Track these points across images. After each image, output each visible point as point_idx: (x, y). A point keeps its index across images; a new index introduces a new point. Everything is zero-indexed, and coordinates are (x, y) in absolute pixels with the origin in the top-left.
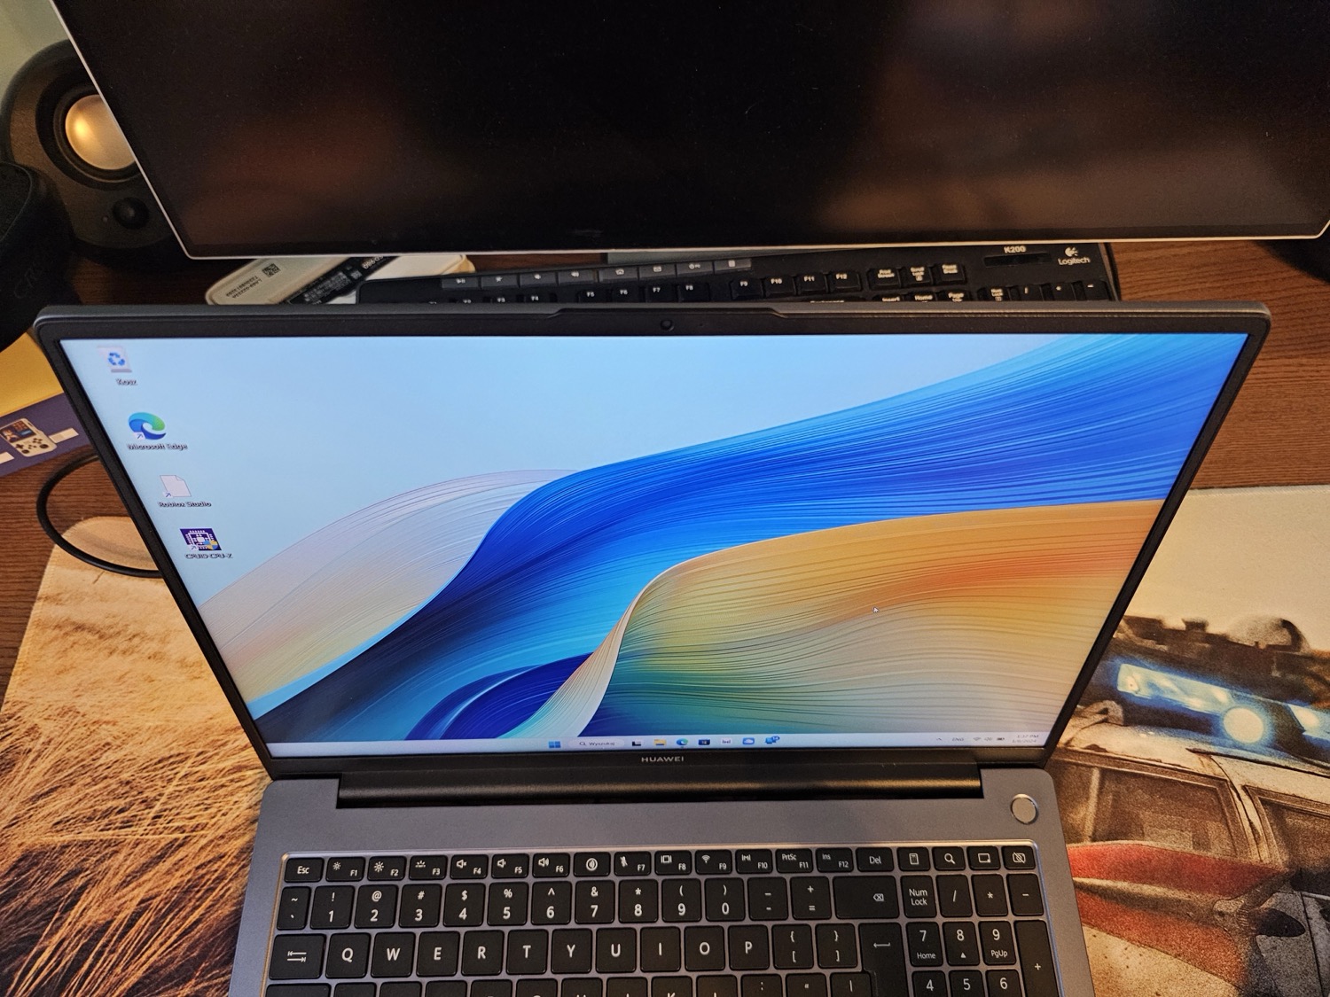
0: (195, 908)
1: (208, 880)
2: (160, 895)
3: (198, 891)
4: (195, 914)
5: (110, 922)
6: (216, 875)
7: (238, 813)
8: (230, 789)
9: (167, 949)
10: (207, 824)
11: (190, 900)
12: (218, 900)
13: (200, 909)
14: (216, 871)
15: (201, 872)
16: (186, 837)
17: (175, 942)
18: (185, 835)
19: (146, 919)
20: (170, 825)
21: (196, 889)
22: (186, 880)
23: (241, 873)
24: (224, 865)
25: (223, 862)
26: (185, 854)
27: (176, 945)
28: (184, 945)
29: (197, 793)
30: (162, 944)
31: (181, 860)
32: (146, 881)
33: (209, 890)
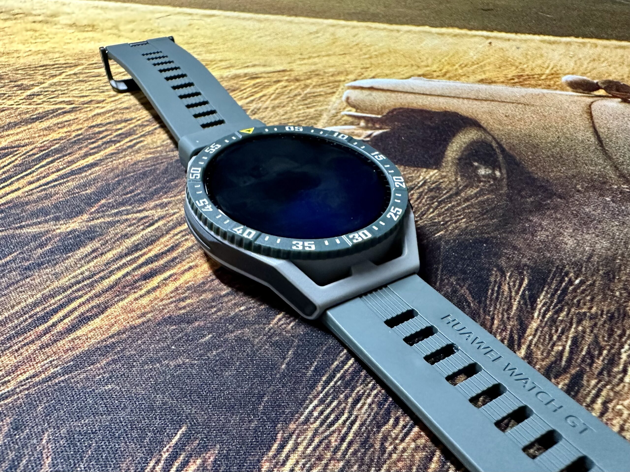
0: (86, 155)
2: (34, 144)
3: (93, 143)
4: (87, 160)
6: (120, 132)
9: (40, 186)
10: (104, 101)
11: (80, 149)
12: (125, 150)
13: (96, 155)
14: (120, 129)
15: (97, 130)
16: (73, 108)
17: (56, 180)
19: (10, 160)
20: (53, 100)
21: (89, 141)
22: (74, 134)
25: (130, 124)
26: (71, 118)
27: (56, 183)
28: (70, 183)
29: (89, 83)
31: (67, 121)
32: (12, 134)
33: (108, 142)
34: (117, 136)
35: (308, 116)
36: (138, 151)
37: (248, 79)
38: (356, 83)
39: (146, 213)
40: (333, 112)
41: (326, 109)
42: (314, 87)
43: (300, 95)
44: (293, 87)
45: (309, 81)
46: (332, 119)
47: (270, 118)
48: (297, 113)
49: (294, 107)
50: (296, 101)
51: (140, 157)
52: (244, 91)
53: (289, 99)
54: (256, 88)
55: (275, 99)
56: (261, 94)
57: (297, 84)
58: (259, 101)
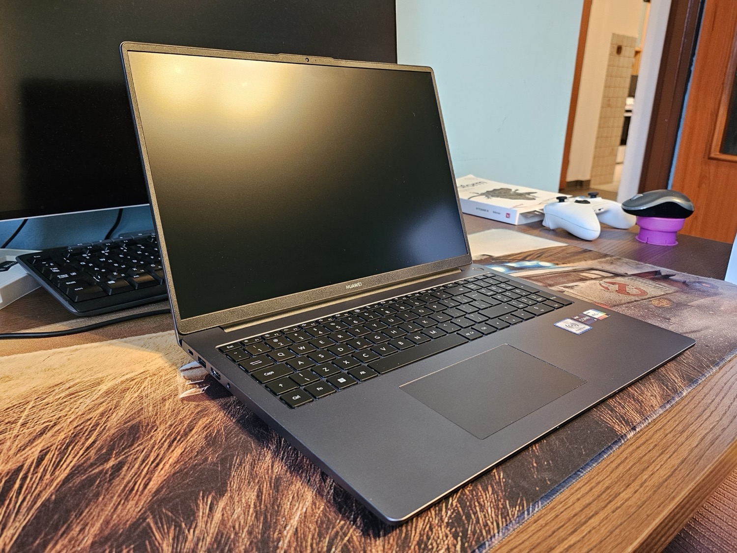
0: (87, 440)
1: (87, 429)
2: (55, 444)
3: (84, 434)
4: (89, 440)
5: (22, 466)
6: (91, 425)
7: (86, 405)
8: (72, 401)
9: (80, 457)
10: (67, 415)
11: (80, 438)
12: (103, 431)
13: (91, 438)
14: (90, 424)
15: (79, 428)
16: (56, 423)
17: (84, 453)
18: (53, 422)
19: (52, 454)
20: (38, 423)
22: (70, 433)
23: (109, 419)
24: (94, 421)
26: (59, 427)
27: (86, 454)
28: (92, 451)
29: (48, 409)
30: (74, 457)
32: (38, 444)
33: (91, 431)
34: (92, 427)
35: (172, 390)
36: (109, 430)
38: (184, 368)
39: (137, 449)
41: (178, 384)
42: (165, 375)
43: (161, 381)
46: (183, 388)
47: (156, 396)
48: (166, 390)
49: (163, 388)
51: (112, 431)
52: (133, 388)
53: (158, 385)
54: (137, 385)
56: (142, 387)
58: (145, 391)
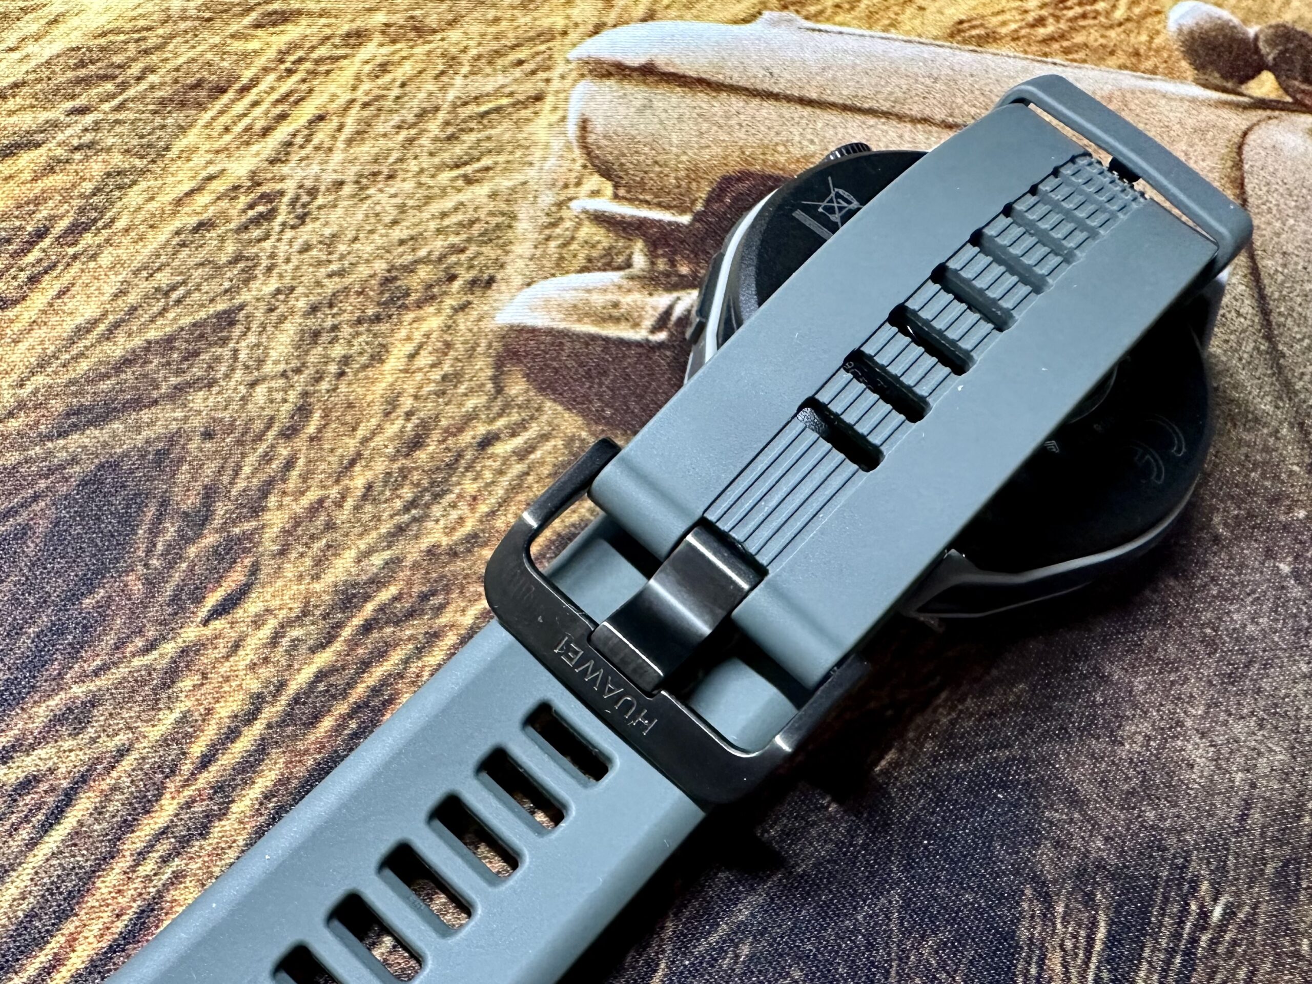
35: (472, 223)
37: (258, 26)
40: (547, 199)
41: (525, 183)
42: (476, 65)
43: (437, 109)
44: (408, 69)
45: (455, 35)
46: (548, 239)
47: (356, 239)
48: (436, 207)
49: (424, 179)
50: (425, 141)
53: (404, 134)
54: (290, 72)
55: (359, 135)
56: (308, 110)
57: (420, 50)
58: (309, 148)
